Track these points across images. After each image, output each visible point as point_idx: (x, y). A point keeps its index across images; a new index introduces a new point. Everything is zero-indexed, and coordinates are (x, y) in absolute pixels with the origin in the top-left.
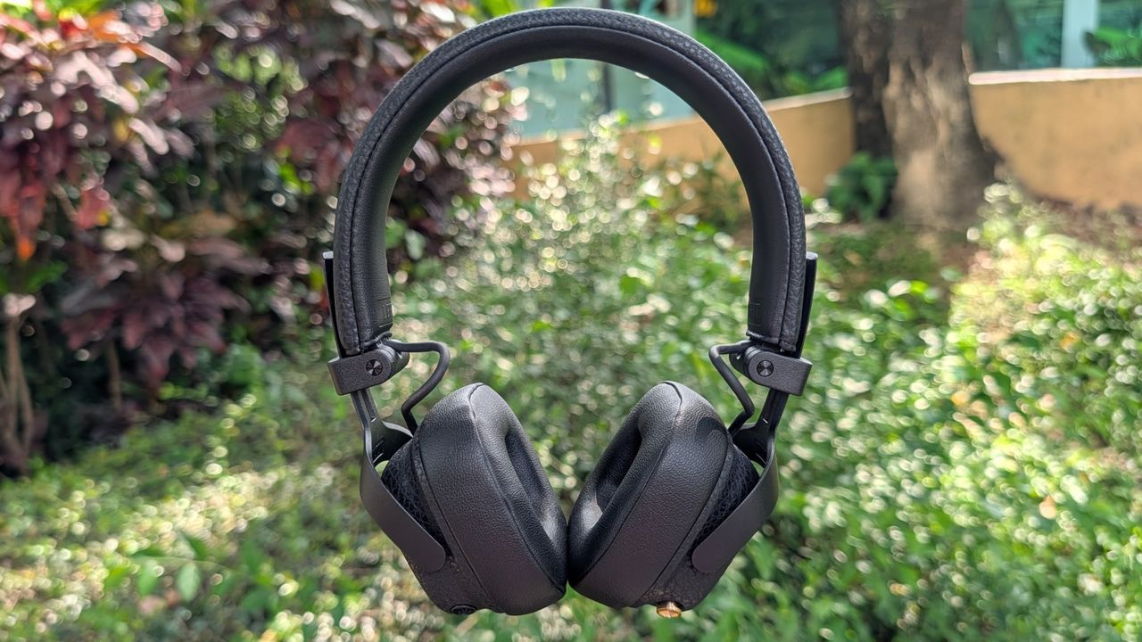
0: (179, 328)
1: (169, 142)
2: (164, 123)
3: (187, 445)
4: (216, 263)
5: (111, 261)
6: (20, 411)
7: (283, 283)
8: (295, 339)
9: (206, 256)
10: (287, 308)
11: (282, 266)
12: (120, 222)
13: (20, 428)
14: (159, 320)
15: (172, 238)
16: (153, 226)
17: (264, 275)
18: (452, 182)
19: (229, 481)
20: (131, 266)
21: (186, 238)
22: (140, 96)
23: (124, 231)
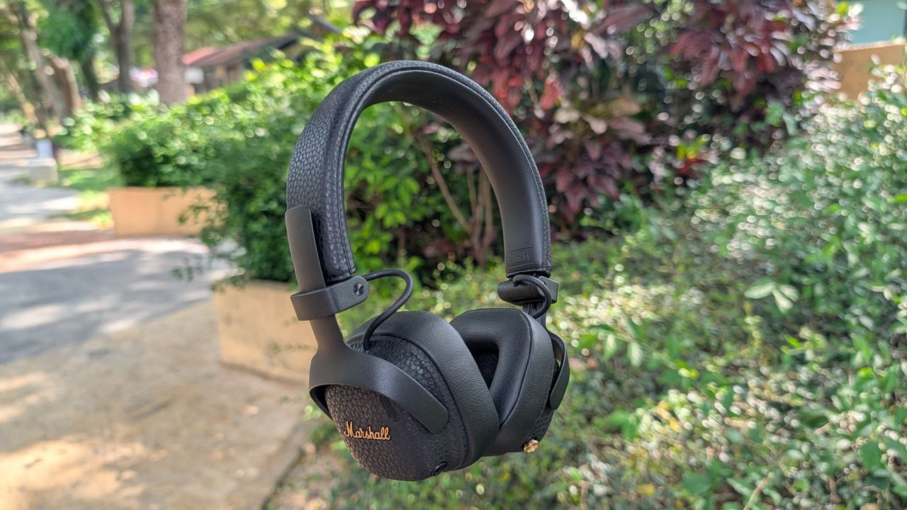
0: (592, 180)
1: (608, 48)
2: (604, 35)
3: (591, 260)
4: (623, 136)
5: (558, 130)
6: (484, 225)
7: (659, 152)
8: (662, 193)
9: (618, 130)
10: (659, 171)
11: (661, 140)
12: (565, 104)
13: (482, 235)
14: (581, 174)
15: (597, 116)
16: (585, 108)
17: (648, 145)
18: (792, 80)
19: (627, 289)
20: (569, 135)
21: (608, 117)
22: (591, 15)
23: (568, 110)
